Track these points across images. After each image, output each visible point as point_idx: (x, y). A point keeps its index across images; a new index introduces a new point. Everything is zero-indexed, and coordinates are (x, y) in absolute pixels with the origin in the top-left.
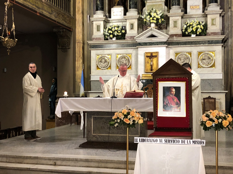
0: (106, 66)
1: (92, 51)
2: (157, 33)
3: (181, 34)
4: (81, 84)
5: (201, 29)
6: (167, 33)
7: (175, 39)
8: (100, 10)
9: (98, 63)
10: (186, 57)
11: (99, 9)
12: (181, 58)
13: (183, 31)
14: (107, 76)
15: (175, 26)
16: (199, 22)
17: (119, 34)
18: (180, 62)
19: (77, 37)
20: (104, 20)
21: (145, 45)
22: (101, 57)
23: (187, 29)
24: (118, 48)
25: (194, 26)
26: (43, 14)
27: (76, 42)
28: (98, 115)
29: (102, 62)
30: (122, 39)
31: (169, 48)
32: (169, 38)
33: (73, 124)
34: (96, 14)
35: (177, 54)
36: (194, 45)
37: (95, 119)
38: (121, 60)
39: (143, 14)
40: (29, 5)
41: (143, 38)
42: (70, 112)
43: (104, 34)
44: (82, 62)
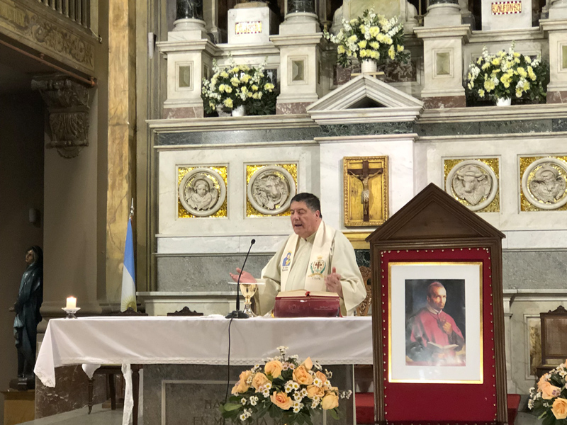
0: (210, 206)
1: (161, 154)
2: (383, 93)
3: (463, 97)
4: (125, 268)
5: (528, 79)
6: (416, 92)
7: (442, 115)
8: (190, 17)
9: (181, 193)
10: (481, 174)
11: (187, 12)
12: (465, 178)
13: (469, 85)
14: (213, 240)
15: (442, 71)
16: (522, 58)
17: (255, 96)
18: (462, 192)
19: (111, 105)
20: (204, 48)
21: (344, 134)
22: (194, 176)
23: (484, 80)
24: (251, 141)
25: (504, 69)
27: (110, 123)
28: (180, 379)
29: (196, 191)
30: (265, 114)
31: (425, 144)
32: (422, 111)
33: (97, 407)
34: (176, 28)
35: (449, 163)
36: (506, 132)
37: (171, 389)
38: (260, 183)
39: (334, 29)
41: (337, 110)
42: (87, 368)
43: (203, 96)
44: (127, 193)
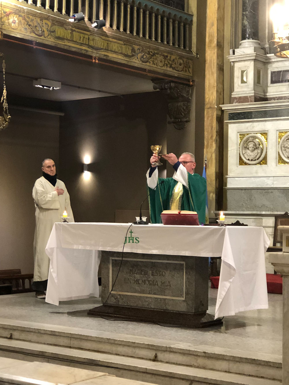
0: (257, 158)
1: (229, 126)
8: (249, 39)
9: (241, 150)
11: (247, 36)
14: (258, 179)
19: (207, 96)
20: (254, 58)
22: (248, 139)
24: (281, 117)
26: (108, 58)
29: (248, 149)
34: (240, 47)
38: (285, 143)
40: (70, 46)
44: (216, 150)
